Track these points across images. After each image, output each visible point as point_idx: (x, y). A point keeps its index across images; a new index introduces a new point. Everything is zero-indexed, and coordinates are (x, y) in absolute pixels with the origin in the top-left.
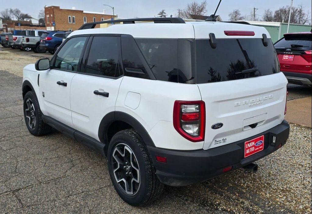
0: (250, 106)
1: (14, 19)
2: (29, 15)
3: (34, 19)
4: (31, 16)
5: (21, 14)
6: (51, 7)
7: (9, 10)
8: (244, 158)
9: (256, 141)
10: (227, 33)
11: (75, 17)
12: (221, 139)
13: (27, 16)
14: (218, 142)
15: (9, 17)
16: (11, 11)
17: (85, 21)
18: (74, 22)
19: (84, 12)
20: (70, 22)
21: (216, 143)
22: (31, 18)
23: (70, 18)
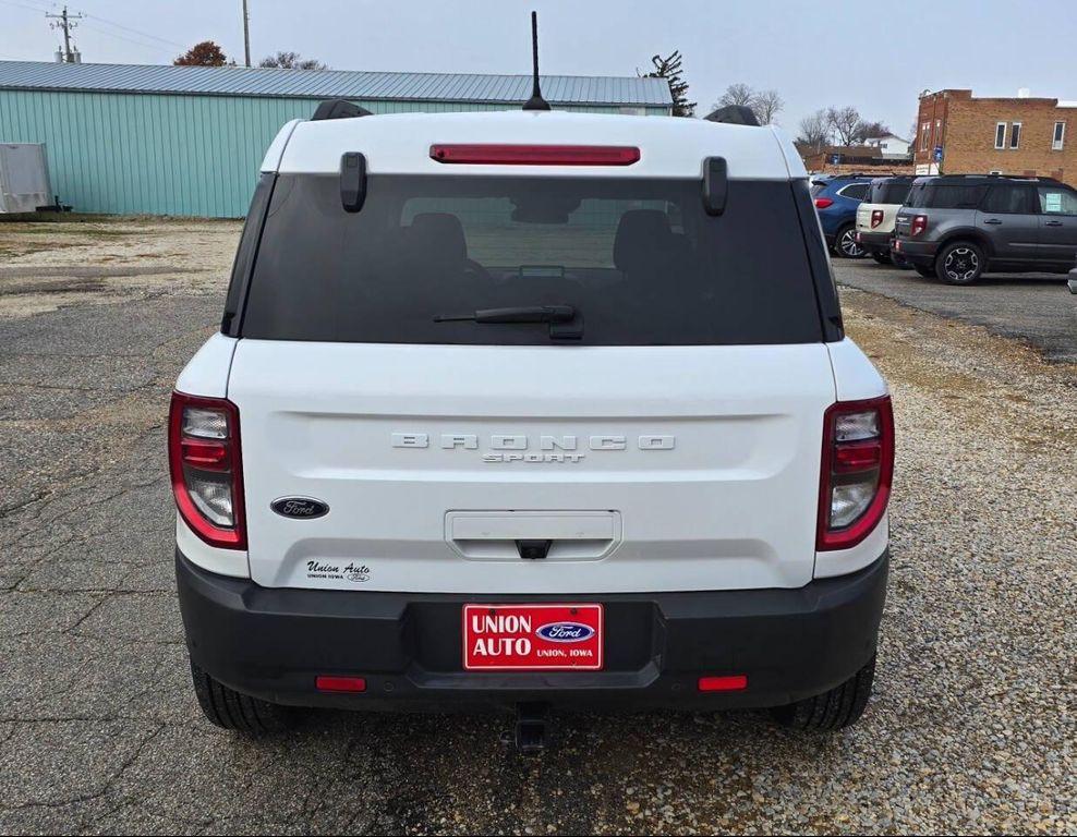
0: (490, 461)
1: (837, 140)
2: (883, 126)
3: (897, 138)
4: (891, 131)
5: (859, 125)
6: (939, 96)
7: (827, 112)
8: (462, 669)
9: (537, 618)
10: (441, 154)
11: (1020, 124)
12: (342, 563)
13: (877, 132)
14: (327, 573)
15: (822, 138)
16: (833, 117)
17: (1058, 138)
18: (1014, 144)
19: (1060, 104)
20: (1000, 144)
21: (313, 572)
22: (888, 135)
23: (1002, 127)
